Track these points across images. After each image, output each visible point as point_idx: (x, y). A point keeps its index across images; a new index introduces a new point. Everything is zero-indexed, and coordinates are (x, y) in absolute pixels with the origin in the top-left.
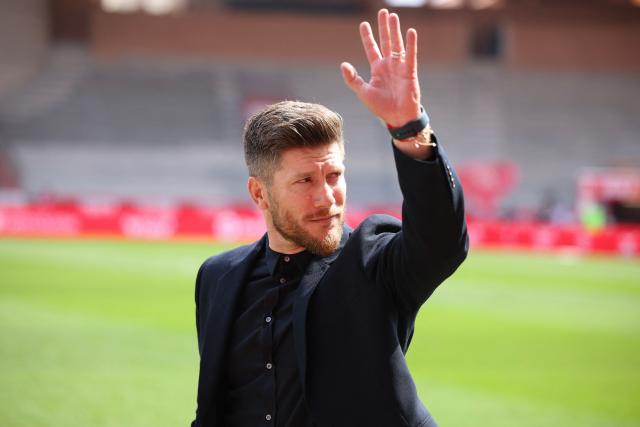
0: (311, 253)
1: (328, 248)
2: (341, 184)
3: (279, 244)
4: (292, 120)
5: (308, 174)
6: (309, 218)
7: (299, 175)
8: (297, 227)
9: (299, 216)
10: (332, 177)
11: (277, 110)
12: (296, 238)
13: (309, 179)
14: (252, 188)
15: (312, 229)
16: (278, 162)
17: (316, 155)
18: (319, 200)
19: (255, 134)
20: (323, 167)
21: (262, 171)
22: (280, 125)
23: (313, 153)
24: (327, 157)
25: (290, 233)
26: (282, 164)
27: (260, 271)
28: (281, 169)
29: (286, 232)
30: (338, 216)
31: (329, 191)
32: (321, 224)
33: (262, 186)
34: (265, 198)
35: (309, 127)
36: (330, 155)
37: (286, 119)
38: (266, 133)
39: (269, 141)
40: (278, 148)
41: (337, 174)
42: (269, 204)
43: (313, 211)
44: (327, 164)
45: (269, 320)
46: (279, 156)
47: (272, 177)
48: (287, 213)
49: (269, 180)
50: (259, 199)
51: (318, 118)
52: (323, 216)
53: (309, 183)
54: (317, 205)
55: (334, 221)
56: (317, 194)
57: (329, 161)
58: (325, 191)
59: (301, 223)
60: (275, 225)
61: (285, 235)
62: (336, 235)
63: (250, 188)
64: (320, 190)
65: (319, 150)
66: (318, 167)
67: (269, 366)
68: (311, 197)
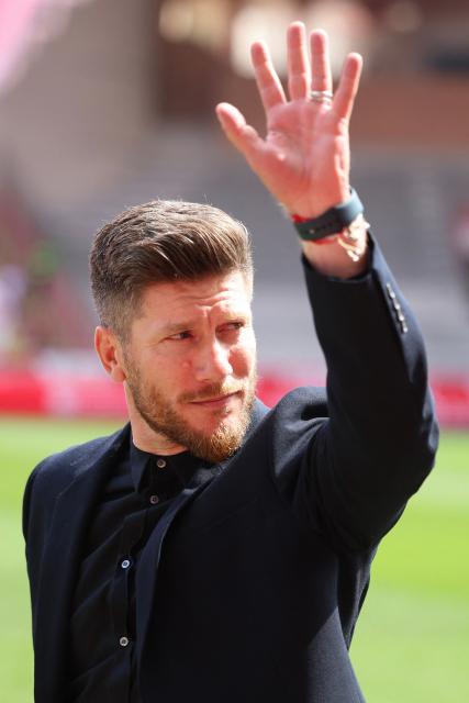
0: (194, 457)
1: (220, 448)
2: (247, 340)
3: (146, 440)
4: (159, 235)
5: (184, 326)
6: (187, 399)
7: (169, 328)
8: (169, 413)
9: (172, 395)
10: (228, 329)
11: (140, 217)
12: (172, 431)
13: (187, 334)
14: (102, 345)
15: (195, 418)
16: (136, 305)
17: (197, 294)
18: (203, 369)
19: (102, 257)
20: (209, 313)
21: (114, 319)
22: (138, 243)
23: (194, 290)
24: (217, 296)
25: (161, 421)
26: (145, 308)
27: (120, 482)
28: (141, 316)
29: (155, 419)
30: (240, 394)
31: (222, 353)
32: (209, 409)
33: (115, 342)
34: (121, 363)
35: (186, 247)
36: (223, 294)
37: (150, 233)
38: (118, 255)
39: (123, 270)
40: (135, 282)
41: (238, 324)
42: (127, 374)
43: (194, 387)
44: (217, 309)
45: (126, 564)
46: (139, 296)
47: (129, 330)
48: (154, 388)
49: (124, 334)
50: (112, 364)
51: (203, 233)
52: (212, 396)
53: (186, 341)
54: (200, 377)
55: (233, 404)
56: (200, 358)
57: (222, 304)
58: (212, 355)
59: (175, 407)
60: (138, 408)
61: (154, 426)
62: (235, 426)
63: (98, 344)
64: (205, 352)
65: (204, 286)
66: (201, 312)
67: (124, 642)
68: (190, 363)
